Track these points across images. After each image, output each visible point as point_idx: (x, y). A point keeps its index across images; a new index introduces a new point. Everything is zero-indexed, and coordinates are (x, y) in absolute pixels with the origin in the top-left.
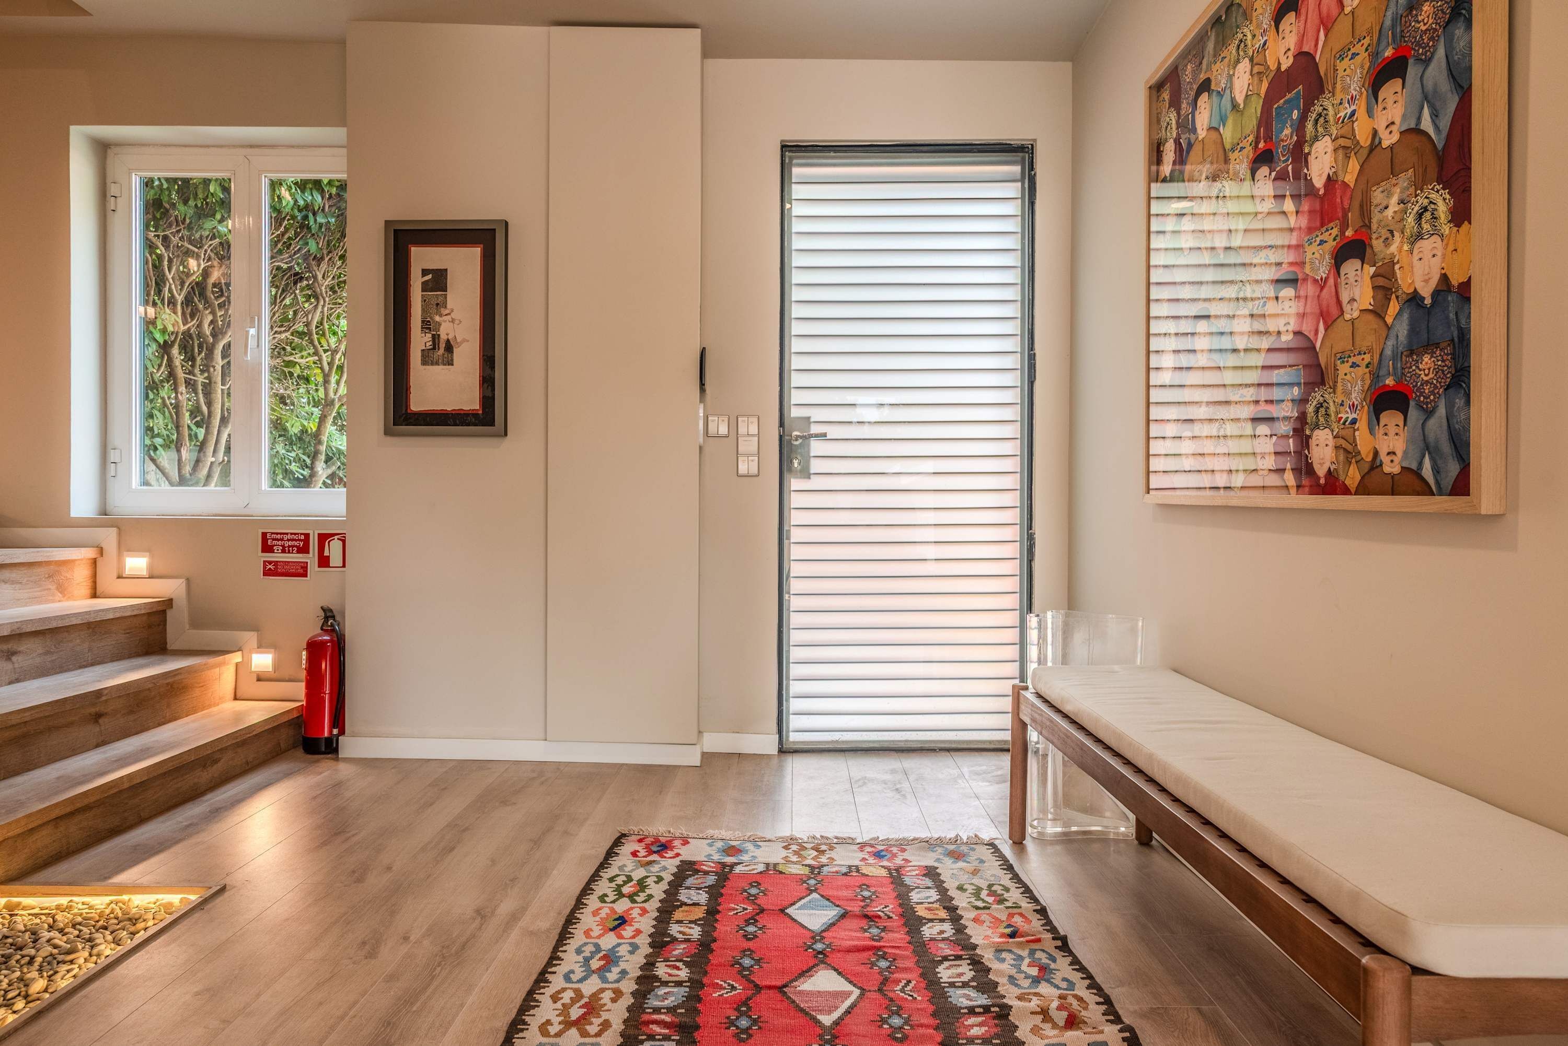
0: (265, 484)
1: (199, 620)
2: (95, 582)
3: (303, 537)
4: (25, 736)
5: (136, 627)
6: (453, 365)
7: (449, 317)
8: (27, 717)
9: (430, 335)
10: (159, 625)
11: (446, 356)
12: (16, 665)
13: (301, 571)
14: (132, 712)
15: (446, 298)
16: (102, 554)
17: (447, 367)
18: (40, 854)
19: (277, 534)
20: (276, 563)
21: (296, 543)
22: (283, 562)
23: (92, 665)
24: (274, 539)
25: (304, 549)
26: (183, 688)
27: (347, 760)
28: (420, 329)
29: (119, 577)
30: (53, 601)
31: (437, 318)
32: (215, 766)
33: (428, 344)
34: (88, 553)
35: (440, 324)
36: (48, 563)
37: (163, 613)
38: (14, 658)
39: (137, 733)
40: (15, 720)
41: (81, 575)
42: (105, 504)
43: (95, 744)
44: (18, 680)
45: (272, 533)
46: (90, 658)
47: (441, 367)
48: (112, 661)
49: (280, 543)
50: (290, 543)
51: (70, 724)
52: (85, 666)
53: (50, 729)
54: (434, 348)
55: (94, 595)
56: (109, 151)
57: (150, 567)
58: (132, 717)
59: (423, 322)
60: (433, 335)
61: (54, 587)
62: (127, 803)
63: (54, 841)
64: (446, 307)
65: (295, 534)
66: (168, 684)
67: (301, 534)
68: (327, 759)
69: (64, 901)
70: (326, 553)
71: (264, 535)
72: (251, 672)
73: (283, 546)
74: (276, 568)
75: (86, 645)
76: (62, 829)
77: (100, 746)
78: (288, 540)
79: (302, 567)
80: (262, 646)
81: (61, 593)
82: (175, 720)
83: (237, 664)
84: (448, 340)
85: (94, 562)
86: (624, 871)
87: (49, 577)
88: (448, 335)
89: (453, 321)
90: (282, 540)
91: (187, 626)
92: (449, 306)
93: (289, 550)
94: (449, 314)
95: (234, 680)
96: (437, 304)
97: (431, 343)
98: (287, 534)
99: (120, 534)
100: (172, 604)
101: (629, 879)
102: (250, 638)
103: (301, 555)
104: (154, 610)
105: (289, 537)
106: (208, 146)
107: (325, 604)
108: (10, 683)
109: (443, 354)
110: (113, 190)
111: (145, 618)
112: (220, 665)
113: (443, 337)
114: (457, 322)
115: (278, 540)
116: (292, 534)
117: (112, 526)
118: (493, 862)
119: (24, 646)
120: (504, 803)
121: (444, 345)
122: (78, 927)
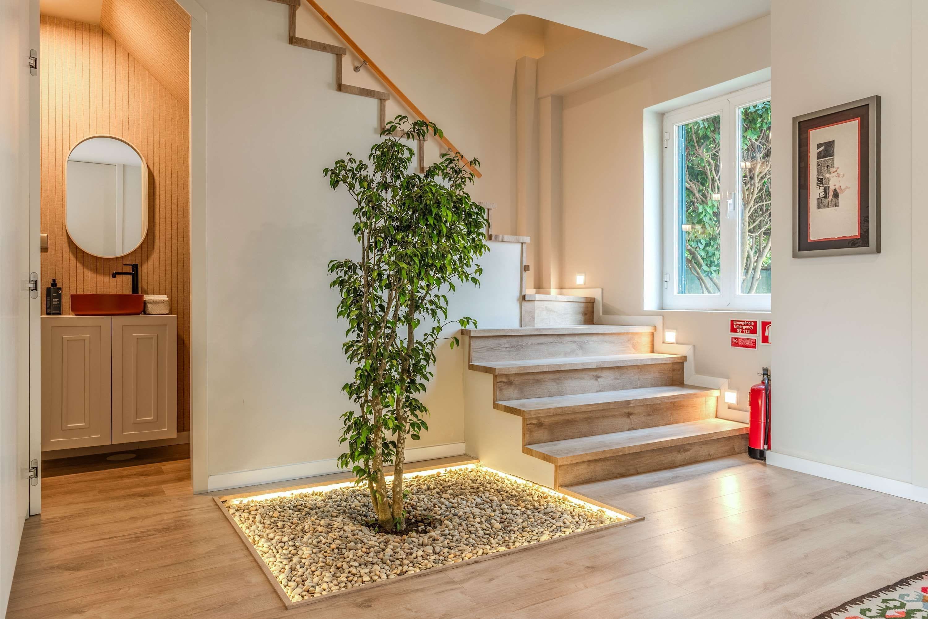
0: (738, 292)
1: (700, 370)
2: (653, 345)
3: (753, 324)
4: (590, 418)
5: (665, 370)
6: (838, 206)
7: (836, 174)
8: (590, 408)
9: (823, 188)
10: (679, 370)
11: (834, 200)
12: (600, 383)
13: (752, 344)
14: (649, 415)
15: (834, 160)
16: (656, 330)
17: (835, 208)
18: (580, 477)
19: (739, 321)
20: (738, 339)
21: (749, 327)
22: (742, 338)
23: (640, 388)
24: (737, 325)
25: (754, 331)
26: (681, 406)
27: (771, 466)
28: (816, 185)
29: (663, 343)
30: (631, 353)
31: (828, 176)
32: (686, 453)
33: (821, 194)
34: (647, 330)
35: (829, 179)
36: (628, 333)
37: (682, 363)
38: (599, 380)
39: (652, 427)
40: (584, 409)
41: (645, 341)
42: (663, 303)
43: (628, 429)
44: (601, 391)
45: (736, 321)
46: (639, 384)
47: (831, 208)
48: (651, 387)
49: (740, 327)
50: (746, 327)
51: (614, 416)
52: (636, 388)
53: (604, 417)
54: (826, 197)
55: (652, 351)
56: (664, 116)
57: (677, 338)
58: (649, 418)
59: (818, 180)
60: (825, 188)
61: (631, 346)
62: (629, 462)
63: (588, 472)
64: (833, 167)
65: (749, 322)
66: (671, 403)
67: (752, 322)
68: (759, 463)
69: (582, 503)
70: (766, 334)
71: (732, 321)
72: (725, 403)
73: (742, 329)
74: (738, 342)
75: (637, 377)
76: (592, 467)
77: (631, 430)
78: (745, 325)
79: (753, 342)
80: (730, 388)
81: (634, 349)
82: (676, 423)
83: (717, 397)
84: (835, 189)
85: (653, 334)
86: (903, 599)
87: (629, 341)
88: (835, 186)
89: (838, 175)
90: (742, 325)
91: (694, 372)
92: (836, 166)
93: (745, 332)
94: (836, 171)
95: (716, 407)
96: (828, 166)
97: (823, 193)
98: (744, 321)
99: (663, 319)
100: (686, 359)
101: (903, 605)
102: (724, 382)
103: (752, 335)
104: (675, 361)
105: (745, 323)
106: (709, 100)
107: (765, 367)
108: (597, 392)
109: (832, 200)
110: (666, 137)
111: (671, 365)
112: (705, 396)
113: (832, 188)
114: (841, 176)
115: (739, 325)
116: (747, 321)
117: (660, 315)
118: (806, 556)
119: (605, 374)
120: (851, 520)
121: (832, 193)
122: (580, 517)
